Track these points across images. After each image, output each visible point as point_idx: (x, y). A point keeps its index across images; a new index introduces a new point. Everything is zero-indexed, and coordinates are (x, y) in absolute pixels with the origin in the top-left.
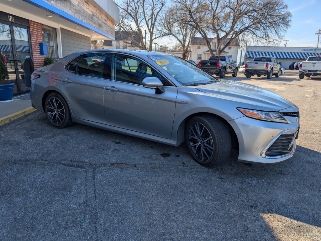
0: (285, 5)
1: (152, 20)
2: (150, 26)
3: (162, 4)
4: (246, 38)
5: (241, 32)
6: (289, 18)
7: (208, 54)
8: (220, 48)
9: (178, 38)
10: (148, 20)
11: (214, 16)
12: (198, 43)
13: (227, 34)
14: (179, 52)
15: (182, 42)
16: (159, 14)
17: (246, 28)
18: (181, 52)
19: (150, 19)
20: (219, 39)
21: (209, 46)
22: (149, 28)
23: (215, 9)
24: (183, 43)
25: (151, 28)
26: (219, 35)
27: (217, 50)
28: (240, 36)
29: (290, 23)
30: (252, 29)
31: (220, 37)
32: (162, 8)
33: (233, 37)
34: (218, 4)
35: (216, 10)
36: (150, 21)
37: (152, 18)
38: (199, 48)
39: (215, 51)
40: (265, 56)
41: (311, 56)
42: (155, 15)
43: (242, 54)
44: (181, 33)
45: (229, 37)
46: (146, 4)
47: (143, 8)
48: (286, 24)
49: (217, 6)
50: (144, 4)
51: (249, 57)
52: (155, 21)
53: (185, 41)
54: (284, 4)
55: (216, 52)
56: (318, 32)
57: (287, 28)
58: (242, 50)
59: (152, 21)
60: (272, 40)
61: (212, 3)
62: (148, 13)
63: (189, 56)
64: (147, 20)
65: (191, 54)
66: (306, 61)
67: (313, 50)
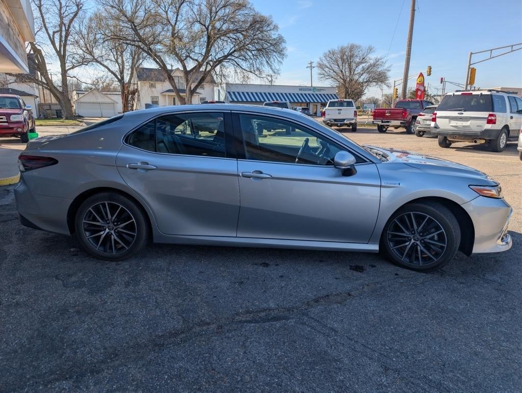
0: (275, 26)
1: (61, 34)
2: (57, 45)
3: (78, 6)
4: (226, 72)
5: (219, 61)
6: (283, 45)
7: (168, 96)
8: (190, 87)
9: (109, 67)
10: (54, 33)
11: (173, 34)
12: (154, 79)
13: (200, 65)
14: (114, 93)
15: (118, 74)
16: (73, 23)
17: (225, 57)
18: (118, 93)
19: (57, 32)
20: (187, 73)
21: (173, 84)
22: (56, 49)
23: (173, 22)
24: (119, 77)
25: (60, 48)
26: (186, 66)
27: (187, 90)
28: (218, 68)
29: (285, 52)
30: (233, 58)
31: (188, 69)
32: (77, 13)
33: (208, 70)
34: (177, 15)
35: (176, 24)
36: (57, 36)
37: (61, 30)
38: (152, 86)
39: (184, 91)
40: (279, 101)
41: (333, 100)
42: (65, 25)
43: (221, 95)
44: (113, 59)
45: (202, 69)
46: (46, 4)
47: (40, 11)
48: (281, 53)
49: (177, 18)
50: (42, 3)
51: (231, 100)
52: (66, 37)
53: (122, 72)
54: (274, 24)
55: (185, 93)
56: (310, 65)
57: (283, 58)
58: (219, 90)
59: (61, 36)
60: (264, 76)
61: (167, 12)
62: (53, 20)
63: (136, 100)
64: (51, 33)
65: (139, 96)
66: (327, 107)
67: (311, 90)
